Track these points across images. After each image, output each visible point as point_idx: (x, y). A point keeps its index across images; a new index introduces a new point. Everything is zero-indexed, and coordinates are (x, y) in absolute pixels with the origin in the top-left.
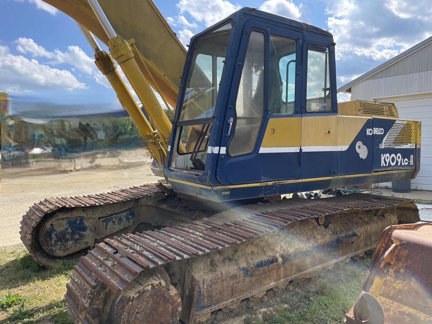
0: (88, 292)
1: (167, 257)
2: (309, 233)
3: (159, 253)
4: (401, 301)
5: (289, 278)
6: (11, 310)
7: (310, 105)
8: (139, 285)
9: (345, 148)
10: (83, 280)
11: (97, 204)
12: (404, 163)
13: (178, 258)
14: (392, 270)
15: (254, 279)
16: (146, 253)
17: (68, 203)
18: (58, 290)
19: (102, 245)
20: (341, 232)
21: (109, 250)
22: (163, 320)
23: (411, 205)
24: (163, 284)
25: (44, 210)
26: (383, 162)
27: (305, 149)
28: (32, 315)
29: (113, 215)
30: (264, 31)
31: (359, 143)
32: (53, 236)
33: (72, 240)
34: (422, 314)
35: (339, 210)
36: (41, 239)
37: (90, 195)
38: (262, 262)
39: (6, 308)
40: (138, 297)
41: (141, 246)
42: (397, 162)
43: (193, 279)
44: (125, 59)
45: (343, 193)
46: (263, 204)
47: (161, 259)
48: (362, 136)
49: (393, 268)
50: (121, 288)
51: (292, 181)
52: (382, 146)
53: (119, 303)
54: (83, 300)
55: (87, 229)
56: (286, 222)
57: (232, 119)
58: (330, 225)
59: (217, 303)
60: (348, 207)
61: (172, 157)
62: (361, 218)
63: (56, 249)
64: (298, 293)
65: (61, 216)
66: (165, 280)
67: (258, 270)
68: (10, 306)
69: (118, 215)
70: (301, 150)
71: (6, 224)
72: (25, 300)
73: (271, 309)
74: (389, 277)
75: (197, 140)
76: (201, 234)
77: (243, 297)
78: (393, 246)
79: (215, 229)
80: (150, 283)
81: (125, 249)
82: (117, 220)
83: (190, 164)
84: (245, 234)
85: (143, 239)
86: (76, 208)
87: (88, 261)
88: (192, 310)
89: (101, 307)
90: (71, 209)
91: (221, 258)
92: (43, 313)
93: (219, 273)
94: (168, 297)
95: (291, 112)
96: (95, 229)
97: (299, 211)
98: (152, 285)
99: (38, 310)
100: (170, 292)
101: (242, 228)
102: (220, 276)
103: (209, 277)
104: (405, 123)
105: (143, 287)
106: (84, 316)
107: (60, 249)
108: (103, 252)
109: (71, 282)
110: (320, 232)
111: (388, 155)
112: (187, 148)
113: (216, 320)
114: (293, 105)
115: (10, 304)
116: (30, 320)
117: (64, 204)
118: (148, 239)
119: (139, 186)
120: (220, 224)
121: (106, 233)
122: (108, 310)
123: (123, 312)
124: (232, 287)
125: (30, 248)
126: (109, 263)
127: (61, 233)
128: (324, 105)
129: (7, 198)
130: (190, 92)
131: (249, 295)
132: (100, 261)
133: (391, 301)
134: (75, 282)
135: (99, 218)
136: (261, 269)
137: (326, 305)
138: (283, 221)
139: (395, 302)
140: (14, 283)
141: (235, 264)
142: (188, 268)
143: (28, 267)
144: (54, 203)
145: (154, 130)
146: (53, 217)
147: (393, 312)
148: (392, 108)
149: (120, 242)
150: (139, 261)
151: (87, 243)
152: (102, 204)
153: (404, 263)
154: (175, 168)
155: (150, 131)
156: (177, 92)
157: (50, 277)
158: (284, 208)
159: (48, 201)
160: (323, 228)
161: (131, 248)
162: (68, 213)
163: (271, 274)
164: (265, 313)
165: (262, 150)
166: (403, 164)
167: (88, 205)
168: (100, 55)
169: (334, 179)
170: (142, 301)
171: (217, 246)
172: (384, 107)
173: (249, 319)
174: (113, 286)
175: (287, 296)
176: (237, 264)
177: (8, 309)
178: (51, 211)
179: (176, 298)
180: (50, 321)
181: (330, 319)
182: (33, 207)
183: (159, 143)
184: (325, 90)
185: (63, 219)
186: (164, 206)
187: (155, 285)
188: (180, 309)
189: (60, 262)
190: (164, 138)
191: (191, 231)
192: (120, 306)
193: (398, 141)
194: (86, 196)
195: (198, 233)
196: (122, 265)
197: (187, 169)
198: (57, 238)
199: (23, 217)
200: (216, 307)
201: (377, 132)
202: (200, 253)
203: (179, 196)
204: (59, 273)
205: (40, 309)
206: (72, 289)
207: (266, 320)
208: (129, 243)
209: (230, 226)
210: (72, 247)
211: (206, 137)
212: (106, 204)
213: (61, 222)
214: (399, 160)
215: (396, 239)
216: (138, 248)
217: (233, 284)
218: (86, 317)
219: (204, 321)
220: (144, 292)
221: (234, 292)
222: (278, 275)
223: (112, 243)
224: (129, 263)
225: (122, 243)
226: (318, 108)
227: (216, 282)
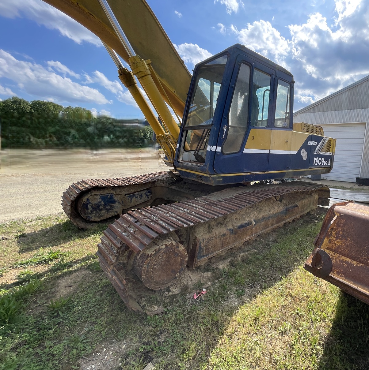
0: (115, 251)
1: (177, 225)
2: (271, 205)
3: (171, 222)
4: (341, 253)
5: (258, 234)
6: (52, 264)
7: (277, 122)
8: (156, 245)
9: (295, 152)
10: (110, 242)
11: (123, 185)
13: (185, 226)
14: (334, 232)
15: (236, 236)
16: (160, 222)
17: (101, 183)
18: (94, 245)
19: (125, 215)
20: (289, 204)
21: (131, 219)
22: (174, 268)
23: (326, 189)
24: (174, 243)
25: (81, 188)
26: (314, 162)
27: (273, 152)
28: (71, 266)
29: (135, 192)
30: (250, 64)
31: (303, 150)
32: (89, 206)
33: (104, 209)
34: (354, 261)
35: (290, 191)
36: (79, 209)
37: (118, 178)
38: (242, 225)
39: (48, 262)
40: (155, 254)
41: (156, 217)
42: (322, 163)
43: (196, 238)
44: (143, 75)
45: (285, 180)
46: (243, 187)
47: (173, 226)
48: (305, 146)
49: (335, 231)
50: (141, 250)
51: (263, 173)
52: (315, 153)
53: (140, 258)
54: (111, 257)
55: (116, 202)
56: (259, 199)
57: (226, 127)
58: (283, 200)
59: (212, 252)
60: (295, 190)
61: (180, 153)
62: (299, 196)
63: (92, 216)
64: (262, 242)
65: (95, 193)
66: (175, 241)
67: (239, 230)
68: (51, 260)
69: (140, 193)
70: (270, 152)
71: (53, 197)
72: (65, 255)
73: (247, 253)
74: (332, 237)
75: (198, 142)
76: (201, 208)
77: (229, 247)
78: (336, 217)
79: (211, 204)
80: (164, 243)
81: (144, 219)
82: (139, 196)
83: (193, 158)
84: (233, 207)
85: (158, 211)
86: (107, 187)
87: (114, 228)
88: (195, 259)
89: (125, 261)
90: (102, 188)
91: (215, 223)
92: (81, 263)
93: (214, 233)
94: (177, 252)
95: (265, 126)
96: (123, 202)
97: (266, 192)
98: (166, 245)
99: (76, 262)
100: (179, 249)
101: (230, 203)
102: (215, 235)
103: (207, 236)
104: (328, 139)
105: (159, 246)
106: (112, 268)
107: (95, 216)
108: (127, 221)
109: (101, 243)
110: (277, 205)
112: (191, 147)
113: (210, 262)
114: (266, 122)
115: (52, 258)
116: (69, 270)
117: (97, 184)
118: (162, 211)
119: (155, 173)
120: (215, 200)
121: (131, 205)
122: (132, 263)
123: (144, 265)
124: (223, 242)
125: (69, 216)
126: (131, 230)
127: (95, 205)
128: (285, 123)
129: (54, 178)
130: (193, 107)
131: (233, 246)
132: (124, 228)
133: (334, 253)
134: (104, 243)
135: (126, 195)
136: (242, 229)
137: (279, 249)
138: (257, 199)
139: (336, 254)
140: (56, 242)
141: (225, 227)
142: (192, 231)
143: (69, 229)
144: (89, 183)
145: (166, 133)
146: (88, 193)
147: (336, 260)
148: (321, 130)
149: (140, 213)
150: (155, 229)
151: (116, 212)
152: (127, 185)
153: (342, 228)
154: (182, 161)
155: (163, 133)
156: (184, 105)
157: (87, 237)
158: (257, 190)
159: (84, 182)
160: (279, 202)
161: (149, 218)
162: (101, 190)
163: (248, 232)
164: (243, 256)
165: (246, 151)
166: (325, 164)
167: (116, 185)
168: (123, 71)
169: (288, 172)
170: (158, 257)
171: (213, 216)
172: (317, 128)
173: (233, 261)
174: (134, 247)
175: (256, 244)
176: (226, 226)
177: (50, 263)
178: (86, 189)
179: (183, 252)
180: (86, 269)
181: (282, 258)
182: (72, 186)
183: (170, 142)
184: (286, 113)
185: (97, 195)
186: (174, 187)
187: (168, 245)
188: (186, 259)
189: (96, 225)
190: (174, 139)
191: (194, 205)
192: (141, 261)
193: (323, 150)
194: (115, 178)
195: (199, 207)
196: (141, 231)
197: (191, 162)
198: (93, 208)
199: (64, 193)
200: (212, 255)
201: (313, 144)
202: (202, 221)
203: (185, 181)
204: (94, 233)
205: (78, 261)
206: (102, 248)
207: (243, 261)
208: (147, 214)
209: (222, 202)
210: (105, 214)
211: (205, 140)
212: (130, 185)
213: (95, 197)
214: (323, 162)
215: (337, 212)
216: (154, 219)
217: (223, 240)
218: (113, 270)
219: (202, 264)
220: (160, 250)
221: (224, 245)
222: (252, 232)
223: (134, 214)
224: (147, 230)
225: (142, 214)
226: (281, 125)
227: (212, 239)
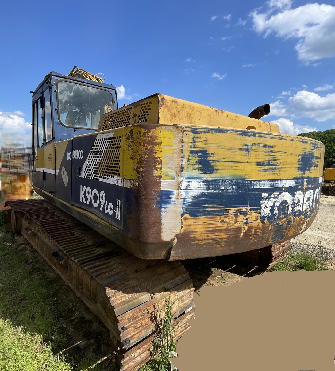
9: (57, 172)
12: (107, 209)
26: (82, 196)
27: (46, 171)
31: (63, 169)
42: (100, 204)
52: (82, 174)
104: (112, 135)
111: (89, 189)
166: (106, 211)
169: (55, 199)
193: (102, 169)
201: (76, 156)
214: (102, 202)
